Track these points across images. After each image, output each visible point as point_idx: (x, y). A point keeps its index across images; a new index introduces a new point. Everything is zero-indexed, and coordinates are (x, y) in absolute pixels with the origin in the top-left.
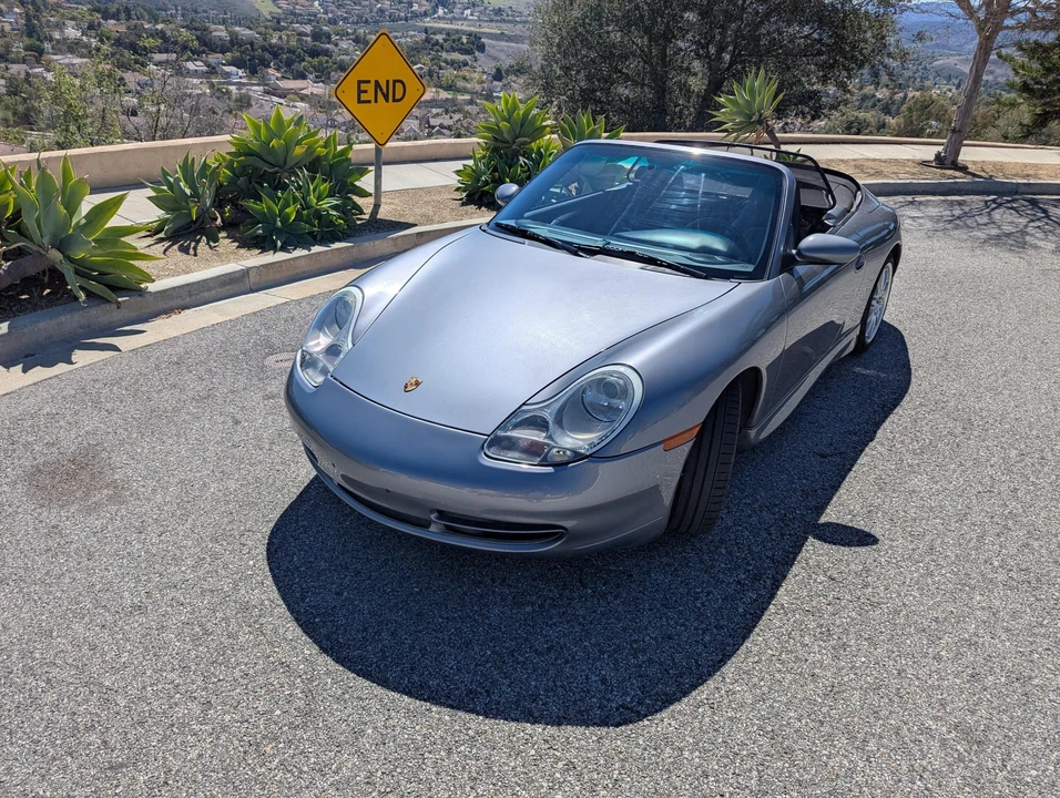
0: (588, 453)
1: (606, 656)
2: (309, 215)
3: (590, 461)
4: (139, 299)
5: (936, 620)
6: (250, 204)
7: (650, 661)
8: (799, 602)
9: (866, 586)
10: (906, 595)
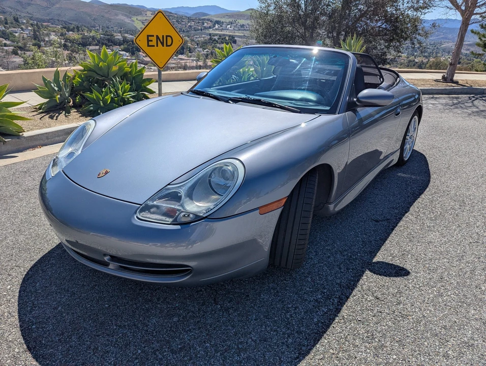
0: (204, 216)
1: (219, 354)
2: (118, 100)
3: (206, 221)
4: (17, 140)
5: (445, 327)
6: (88, 94)
7: (248, 358)
8: (354, 315)
9: (399, 303)
10: (425, 310)
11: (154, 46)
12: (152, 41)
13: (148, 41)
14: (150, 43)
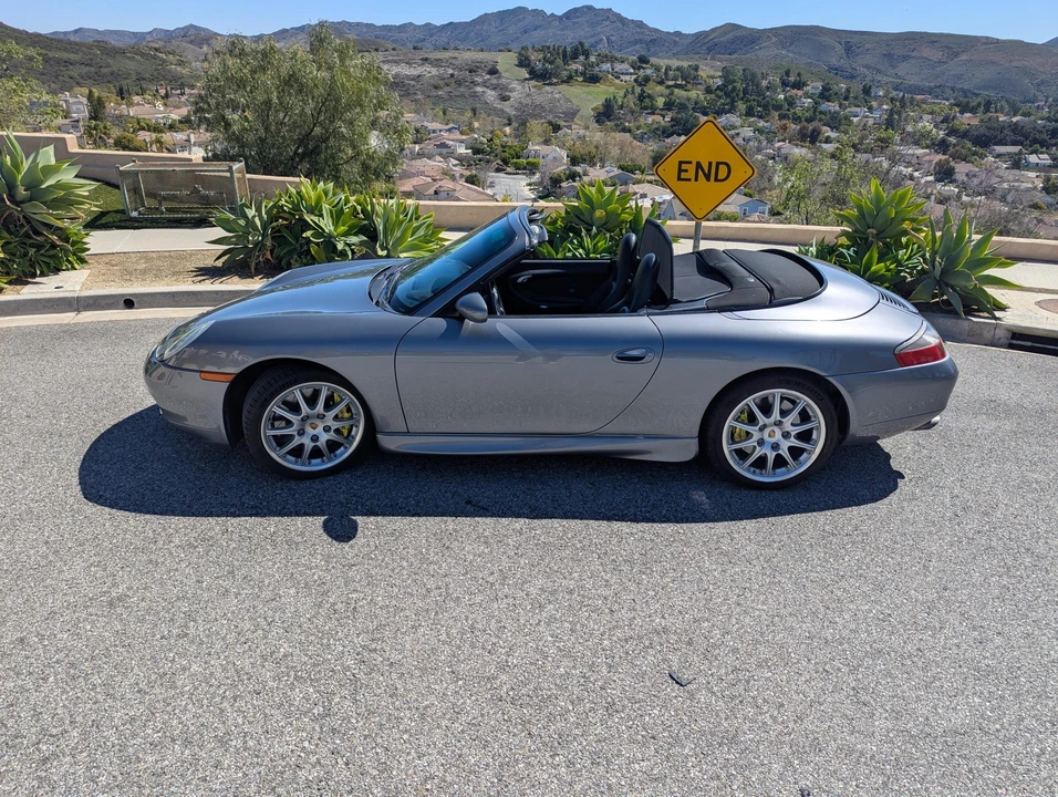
11: (689, 180)
12: (686, 171)
13: (680, 170)
14: (683, 175)
